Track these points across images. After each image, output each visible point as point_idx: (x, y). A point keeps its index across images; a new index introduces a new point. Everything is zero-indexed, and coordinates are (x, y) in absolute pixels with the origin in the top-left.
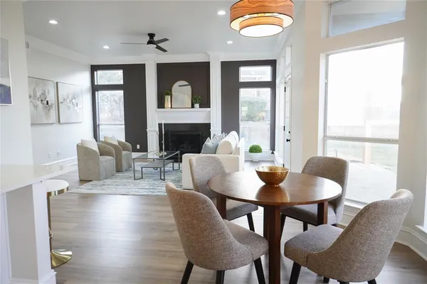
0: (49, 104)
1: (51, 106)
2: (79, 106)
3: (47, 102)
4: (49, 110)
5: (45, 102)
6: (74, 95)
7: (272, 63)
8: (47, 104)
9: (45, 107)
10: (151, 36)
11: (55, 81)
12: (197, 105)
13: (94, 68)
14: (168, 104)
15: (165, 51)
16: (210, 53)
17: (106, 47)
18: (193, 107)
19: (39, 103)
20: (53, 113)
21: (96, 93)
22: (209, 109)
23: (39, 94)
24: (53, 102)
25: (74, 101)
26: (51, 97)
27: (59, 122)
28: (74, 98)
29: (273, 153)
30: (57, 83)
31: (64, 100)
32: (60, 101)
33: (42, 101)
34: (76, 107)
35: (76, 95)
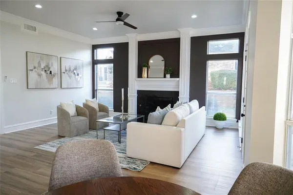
1: (54, 75)
2: (80, 75)
3: (51, 72)
4: (52, 78)
5: (49, 72)
6: (76, 67)
7: (240, 36)
9: (49, 76)
10: (120, 14)
11: (59, 57)
12: (168, 76)
13: (95, 47)
14: (145, 74)
15: (135, 28)
16: (181, 30)
18: (165, 77)
19: (43, 73)
20: (56, 81)
21: (95, 66)
22: (178, 79)
23: (43, 66)
24: (56, 72)
25: (75, 72)
26: (55, 68)
27: (61, 87)
28: (75, 69)
29: (237, 122)
30: (61, 58)
31: (66, 71)
32: (63, 71)
33: (45, 71)
34: (77, 77)
35: (78, 67)
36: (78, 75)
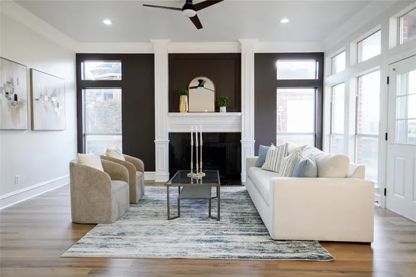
0: (19, 100)
1: (21, 104)
2: (61, 107)
3: (16, 96)
4: (18, 109)
5: (12, 97)
6: (55, 90)
7: (319, 57)
8: (16, 99)
9: (12, 104)
11: (29, 67)
12: (223, 109)
13: (80, 58)
16: (241, 41)
17: (107, 22)
18: (217, 110)
19: (3, 97)
20: (24, 114)
21: (83, 91)
22: (239, 114)
24: (25, 98)
25: (54, 99)
26: (22, 89)
27: (32, 129)
28: (54, 95)
30: (31, 70)
31: (41, 96)
32: (34, 97)
33: (7, 93)
34: (56, 109)
35: (57, 91)
36: (58, 106)
